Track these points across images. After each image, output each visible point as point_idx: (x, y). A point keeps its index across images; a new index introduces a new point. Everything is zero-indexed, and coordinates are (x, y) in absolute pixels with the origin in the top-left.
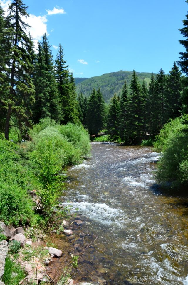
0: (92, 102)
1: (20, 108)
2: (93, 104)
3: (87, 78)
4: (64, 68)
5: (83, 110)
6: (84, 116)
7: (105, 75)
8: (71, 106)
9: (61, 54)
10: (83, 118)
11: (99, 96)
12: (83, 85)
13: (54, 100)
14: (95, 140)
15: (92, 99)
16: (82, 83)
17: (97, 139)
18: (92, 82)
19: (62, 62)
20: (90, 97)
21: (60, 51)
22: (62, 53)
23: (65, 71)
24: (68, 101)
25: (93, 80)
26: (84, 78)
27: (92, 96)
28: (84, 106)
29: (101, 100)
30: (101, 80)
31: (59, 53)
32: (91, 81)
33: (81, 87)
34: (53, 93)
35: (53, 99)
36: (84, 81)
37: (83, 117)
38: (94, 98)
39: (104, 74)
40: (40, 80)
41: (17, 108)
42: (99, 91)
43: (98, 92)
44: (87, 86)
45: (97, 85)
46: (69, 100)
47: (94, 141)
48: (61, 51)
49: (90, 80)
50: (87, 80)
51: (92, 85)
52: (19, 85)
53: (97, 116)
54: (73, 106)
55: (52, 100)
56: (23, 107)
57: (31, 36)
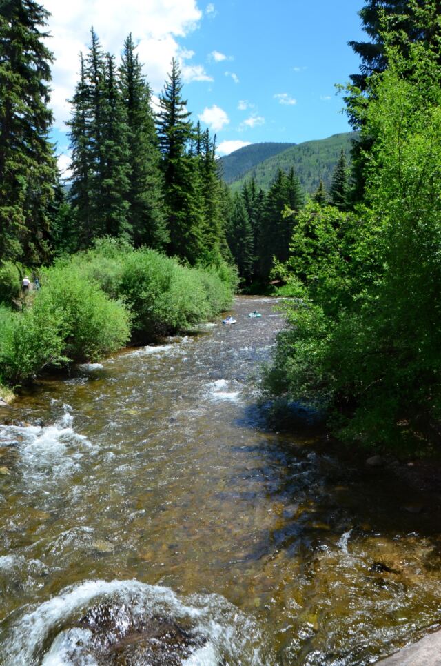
0: (274, 201)
1: (12, 210)
2: (275, 207)
3: (294, 145)
4: (181, 117)
5: (253, 221)
6: (255, 235)
7: (337, 136)
8: (193, 209)
9: (174, 82)
10: (252, 240)
11: (291, 187)
12: (282, 161)
13: (144, 196)
14: (275, 292)
15: (274, 194)
16: (281, 155)
17: (280, 291)
18: (305, 152)
19: (178, 104)
20: (269, 190)
21: (172, 76)
22: (177, 81)
23: (184, 124)
24: (186, 197)
25: (308, 149)
26: (286, 143)
27: (274, 187)
28: (255, 211)
29: (296, 198)
30: (326, 149)
31: (170, 82)
32: (302, 151)
33: (278, 164)
34: (145, 178)
35: (143, 192)
36: (285, 152)
37: (252, 236)
38: (279, 192)
39: (334, 136)
40: (109, 147)
41: (6, 211)
42: (292, 177)
43: (289, 178)
44: (290, 164)
45: (317, 161)
46: (189, 195)
47: (273, 294)
48: (176, 75)
49: (300, 150)
50: (292, 148)
51: (305, 160)
52: (12, 158)
53: (283, 236)
54: (199, 210)
55: (139, 193)
56: (20, 209)
57: (96, 39)
